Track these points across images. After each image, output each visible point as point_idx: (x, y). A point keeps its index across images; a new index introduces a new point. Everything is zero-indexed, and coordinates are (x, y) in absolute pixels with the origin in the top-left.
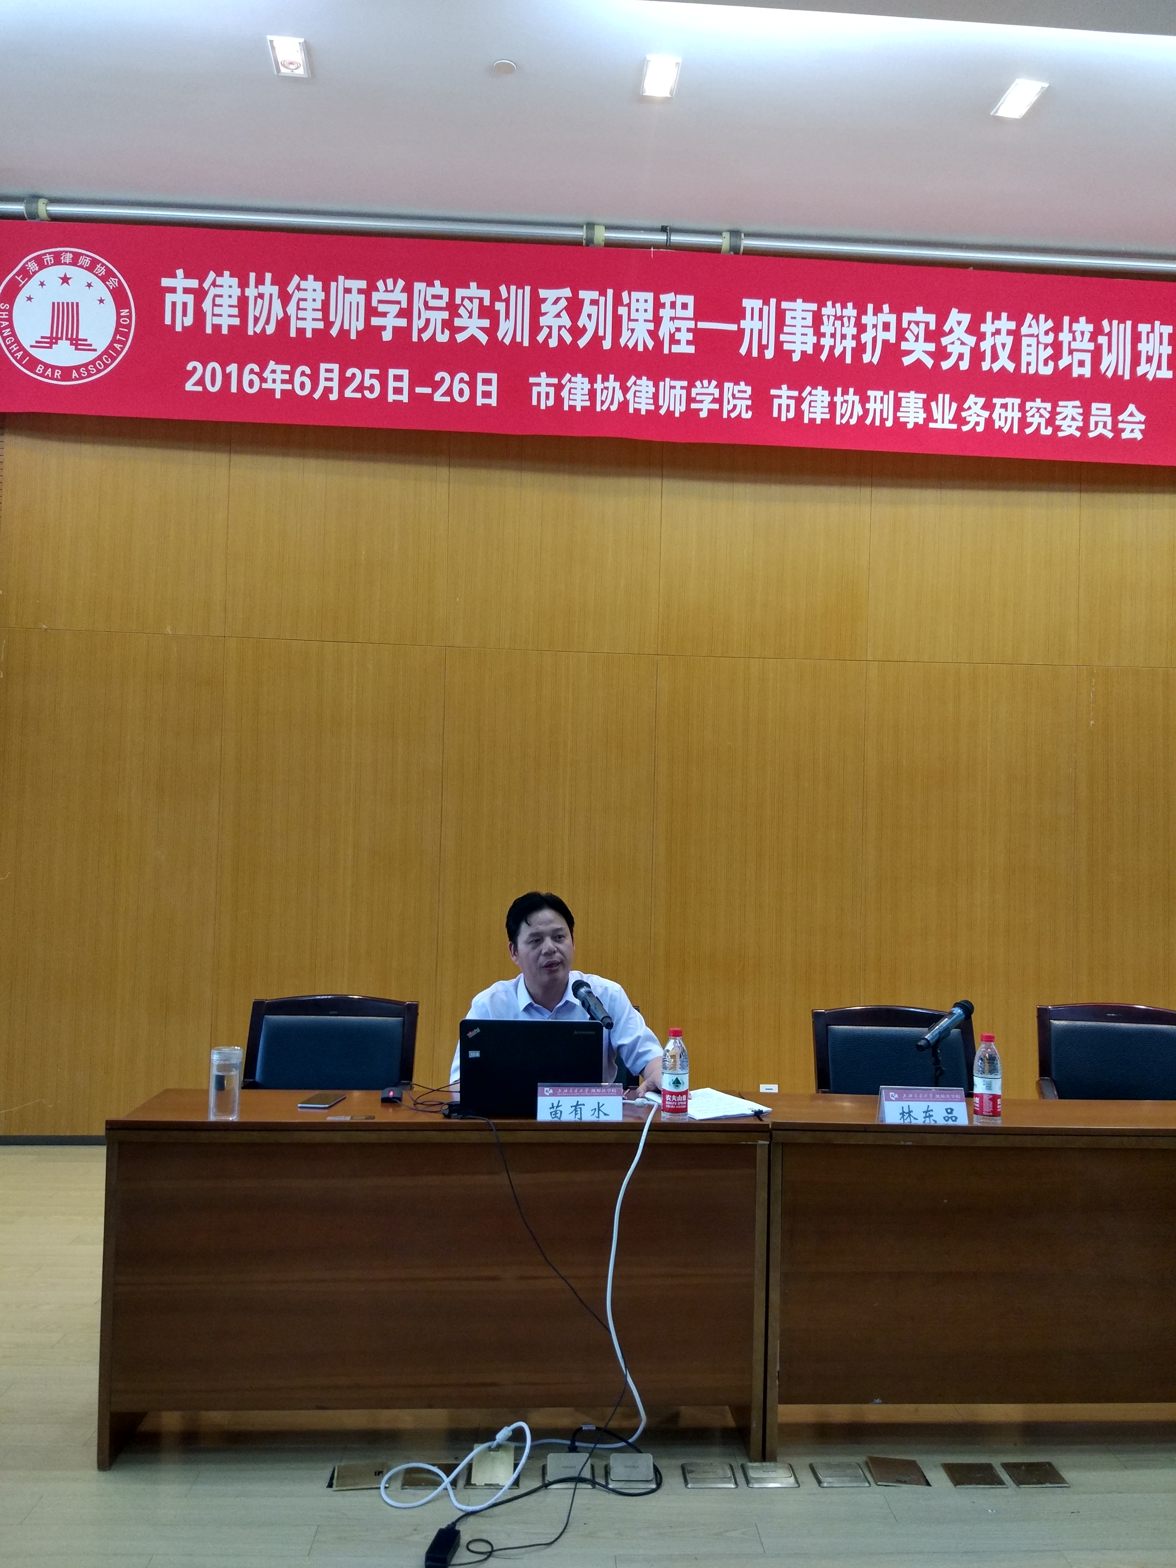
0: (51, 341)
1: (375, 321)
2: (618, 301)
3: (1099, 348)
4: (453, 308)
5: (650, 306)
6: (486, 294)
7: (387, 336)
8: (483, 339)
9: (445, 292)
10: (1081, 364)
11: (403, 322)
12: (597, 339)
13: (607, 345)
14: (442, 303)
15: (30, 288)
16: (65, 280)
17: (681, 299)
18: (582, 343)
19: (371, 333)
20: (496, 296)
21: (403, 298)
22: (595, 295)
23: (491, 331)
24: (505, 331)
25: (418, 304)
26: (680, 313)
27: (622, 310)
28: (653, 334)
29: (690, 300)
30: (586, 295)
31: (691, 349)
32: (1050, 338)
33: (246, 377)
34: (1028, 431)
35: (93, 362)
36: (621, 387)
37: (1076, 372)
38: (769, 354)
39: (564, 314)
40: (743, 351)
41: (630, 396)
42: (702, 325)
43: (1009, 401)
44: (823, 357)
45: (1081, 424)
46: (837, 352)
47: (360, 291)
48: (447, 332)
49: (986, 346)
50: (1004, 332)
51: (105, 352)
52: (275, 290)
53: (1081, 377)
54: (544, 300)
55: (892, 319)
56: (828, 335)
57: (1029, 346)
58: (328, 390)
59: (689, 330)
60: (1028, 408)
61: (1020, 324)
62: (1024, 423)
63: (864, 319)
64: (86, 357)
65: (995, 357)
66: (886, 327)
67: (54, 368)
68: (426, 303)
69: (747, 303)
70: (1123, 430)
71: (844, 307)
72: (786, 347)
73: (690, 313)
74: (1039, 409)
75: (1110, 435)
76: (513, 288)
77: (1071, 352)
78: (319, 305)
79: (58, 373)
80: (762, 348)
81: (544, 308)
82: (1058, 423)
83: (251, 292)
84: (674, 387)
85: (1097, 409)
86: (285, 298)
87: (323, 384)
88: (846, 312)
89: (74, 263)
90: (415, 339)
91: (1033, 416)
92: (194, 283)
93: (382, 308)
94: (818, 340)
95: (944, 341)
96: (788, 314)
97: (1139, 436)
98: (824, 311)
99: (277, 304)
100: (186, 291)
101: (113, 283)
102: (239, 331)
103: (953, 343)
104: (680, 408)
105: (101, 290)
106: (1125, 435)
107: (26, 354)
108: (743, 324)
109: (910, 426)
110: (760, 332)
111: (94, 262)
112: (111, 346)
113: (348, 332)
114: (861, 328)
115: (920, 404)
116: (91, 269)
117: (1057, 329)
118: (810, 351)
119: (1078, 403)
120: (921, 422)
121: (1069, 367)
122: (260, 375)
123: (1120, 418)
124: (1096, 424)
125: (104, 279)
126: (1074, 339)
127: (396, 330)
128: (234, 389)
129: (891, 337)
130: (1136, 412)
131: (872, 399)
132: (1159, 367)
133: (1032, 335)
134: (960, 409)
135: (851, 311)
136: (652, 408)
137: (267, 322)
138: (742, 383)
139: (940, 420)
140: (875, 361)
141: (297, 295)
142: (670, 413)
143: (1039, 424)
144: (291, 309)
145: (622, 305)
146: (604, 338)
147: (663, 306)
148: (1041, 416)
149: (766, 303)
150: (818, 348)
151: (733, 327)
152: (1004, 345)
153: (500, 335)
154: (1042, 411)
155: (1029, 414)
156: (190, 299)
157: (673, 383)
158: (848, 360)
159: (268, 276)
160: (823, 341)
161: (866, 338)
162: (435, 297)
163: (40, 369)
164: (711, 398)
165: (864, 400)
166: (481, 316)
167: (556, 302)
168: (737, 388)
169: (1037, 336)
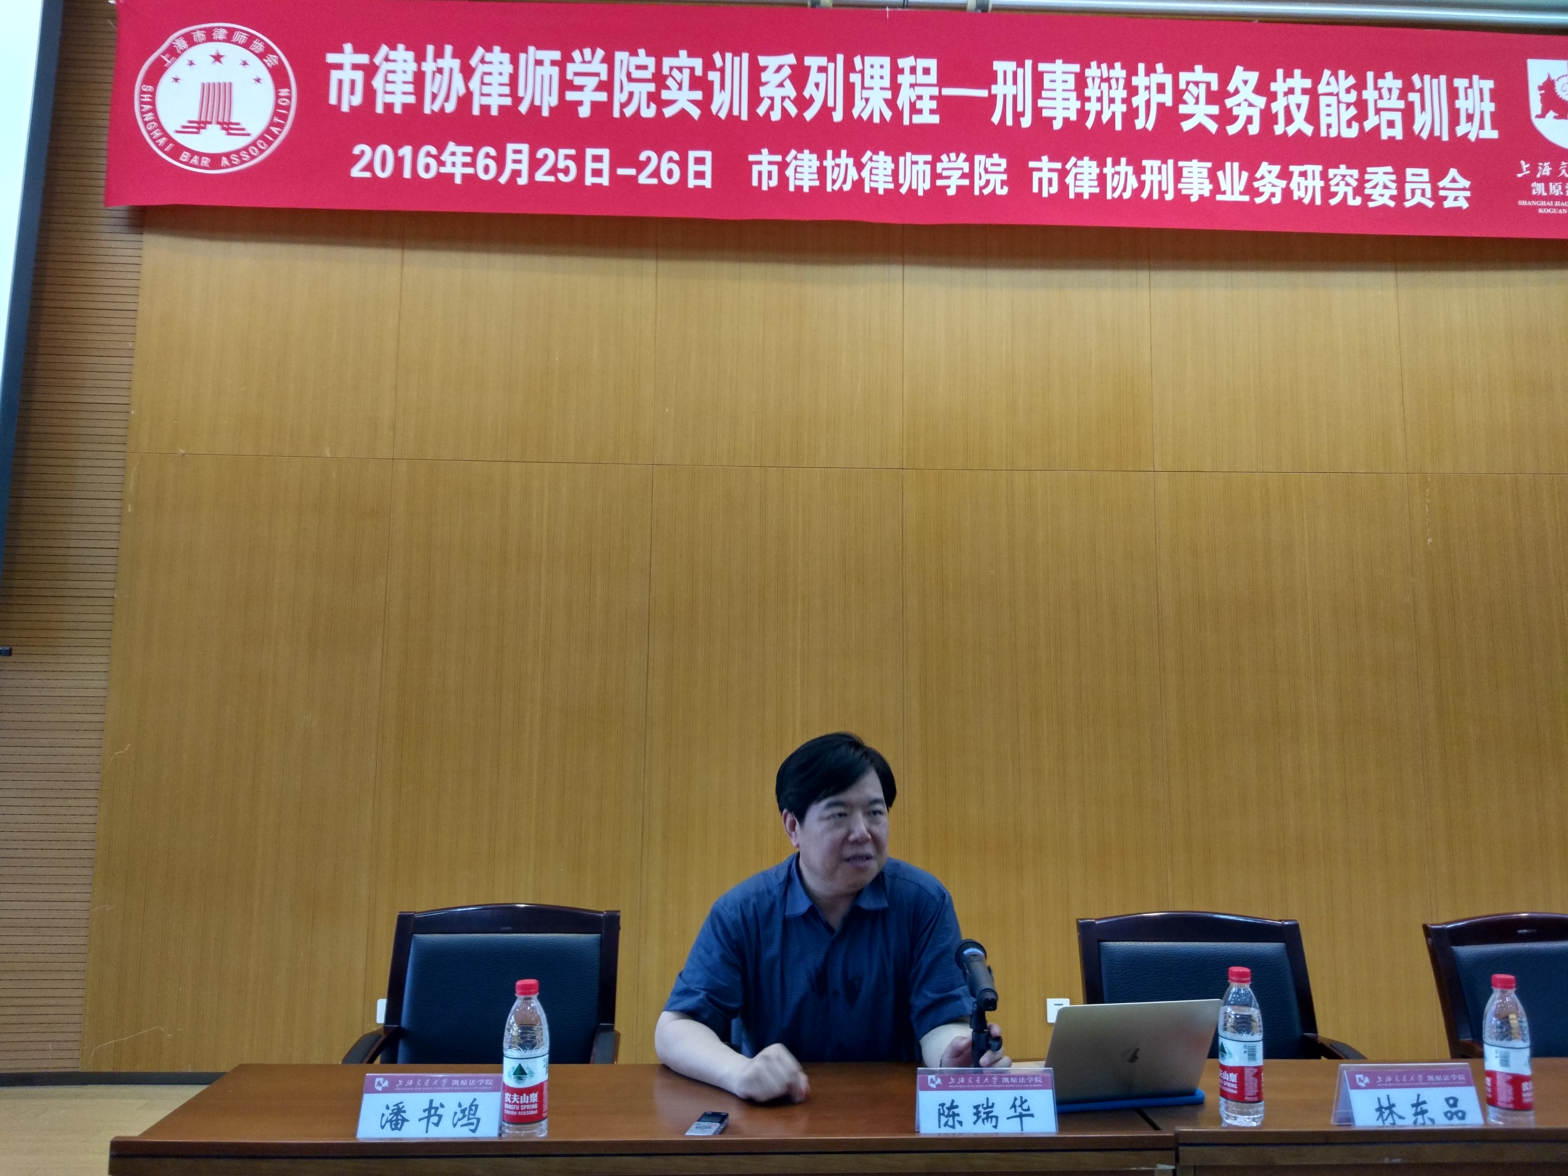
0: (200, 125)
1: (571, 96)
2: (849, 68)
3: (1410, 106)
4: (659, 79)
5: (887, 72)
6: (698, 63)
7: (584, 112)
8: (695, 113)
9: (651, 62)
10: (1391, 124)
11: (602, 97)
12: (826, 111)
13: (838, 116)
14: (647, 75)
15: (177, 68)
16: (218, 58)
17: (922, 63)
18: (809, 115)
19: (566, 109)
20: (709, 65)
21: (603, 69)
22: (822, 61)
23: (704, 104)
24: (720, 104)
25: (620, 75)
26: (921, 78)
27: (855, 78)
28: (891, 103)
29: (932, 64)
30: (813, 62)
31: (935, 119)
32: (1353, 97)
33: (422, 160)
34: (1333, 202)
35: (246, 149)
36: (855, 164)
37: (1385, 133)
38: (1026, 122)
39: (788, 83)
40: (996, 119)
41: (865, 173)
42: (947, 92)
43: (1309, 168)
44: (1089, 124)
45: (1395, 193)
46: (1105, 118)
47: (553, 63)
48: (653, 106)
49: (1277, 107)
50: (1298, 91)
51: (261, 137)
52: (456, 64)
53: (1391, 139)
54: (765, 68)
55: (1167, 79)
56: (1094, 99)
57: (1329, 106)
58: (516, 173)
59: (932, 98)
60: (1331, 176)
61: (1316, 81)
62: (1327, 193)
63: (1135, 81)
64: (237, 142)
65: (1289, 120)
66: (1161, 88)
67: (201, 155)
68: (629, 75)
69: (999, 66)
70: (1445, 198)
71: (1111, 67)
72: (1046, 113)
73: (933, 78)
74: (1344, 176)
75: (1430, 204)
76: (729, 56)
77: (1378, 111)
78: (506, 79)
79: (205, 161)
80: (1018, 116)
81: (764, 77)
82: (1367, 192)
83: (428, 66)
84: (916, 163)
85: (1413, 175)
86: (467, 72)
87: (510, 167)
88: (1113, 74)
89: (229, 39)
90: (616, 114)
91: (1338, 185)
92: (364, 59)
93: (578, 81)
94: (1083, 106)
95: (1229, 103)
96: (1047, 78)
97: (1465, 205)
98: (1088, 72)
99: (458, 78)
100: (355, 67)
101: (272, 60)
102: (413, 110)
103: (1239, 105)
104: (923, 187)
105: (258, 68)
106: (1447, 204)
107: (170, 140)
108: (995, 89)
109: (1194, 199)
110: (1015, 98)
111: (251, 38)
112: (268, 131)
113: (539, 108)
114: (1132, 91)
115: (1205, 173)
116: (247, 46)
117: (1360, 86)
118: (1073, 117)
119: (1389, 169)
120: (1207, 194)
121: (1377, 129)
122: (437, 158)
123: (1441, 184)
124: (1413, 191)
125: (261, 56)
126: (1381, 97)
127: (595, 105)
128: (407, 174)
129: (1167, 99)
130: (1459, 178)
131: (1148, 170)
132: (1482, 127)
133: (1331, 94)
134: (1252, 179)
135: (1118, 72)
136: (891, 186)
137: (447, 99)
138: (996, 156)
139: (1229, 192)
140: (1150, 126)
141: (482, 69)
142: (912, 192)
143: (1346, 194)
144: (474, 85)
145: (854, 71)
146: (834, 109)
147: (902, 71)
148: (1347, 184)
149: (1021, 65)
150: (1083, 114)
151: (984, 93)
152: (1299, 106)
153: (714, 108)
154: (1348, 179)
155: (1332, 183)
156: (359, 76)
157: (916, 158)
158: (1118, 126)
159: (448, 49)
160: (1088, 106)
161: (1138, 101)
162: (639, 67)
163: (185, 156)
164: (960, 173)
165: (1139, 171)
166: (692, 87)
167: (779, 69)
168: (989, 161)
169: (1337, 95)
